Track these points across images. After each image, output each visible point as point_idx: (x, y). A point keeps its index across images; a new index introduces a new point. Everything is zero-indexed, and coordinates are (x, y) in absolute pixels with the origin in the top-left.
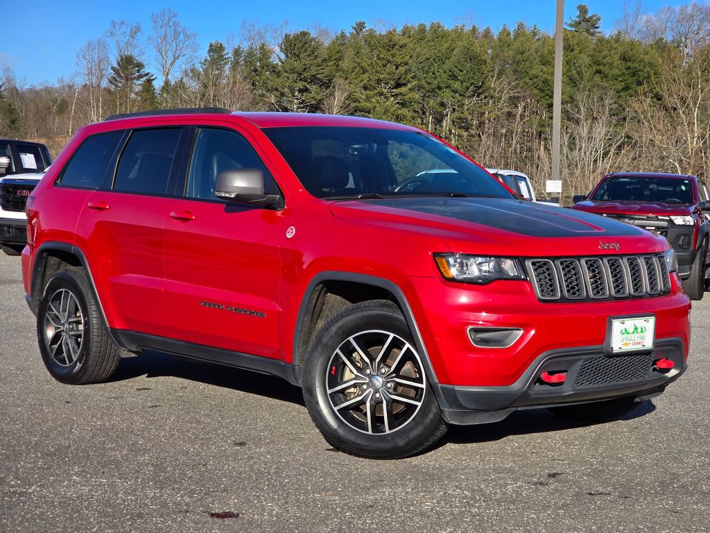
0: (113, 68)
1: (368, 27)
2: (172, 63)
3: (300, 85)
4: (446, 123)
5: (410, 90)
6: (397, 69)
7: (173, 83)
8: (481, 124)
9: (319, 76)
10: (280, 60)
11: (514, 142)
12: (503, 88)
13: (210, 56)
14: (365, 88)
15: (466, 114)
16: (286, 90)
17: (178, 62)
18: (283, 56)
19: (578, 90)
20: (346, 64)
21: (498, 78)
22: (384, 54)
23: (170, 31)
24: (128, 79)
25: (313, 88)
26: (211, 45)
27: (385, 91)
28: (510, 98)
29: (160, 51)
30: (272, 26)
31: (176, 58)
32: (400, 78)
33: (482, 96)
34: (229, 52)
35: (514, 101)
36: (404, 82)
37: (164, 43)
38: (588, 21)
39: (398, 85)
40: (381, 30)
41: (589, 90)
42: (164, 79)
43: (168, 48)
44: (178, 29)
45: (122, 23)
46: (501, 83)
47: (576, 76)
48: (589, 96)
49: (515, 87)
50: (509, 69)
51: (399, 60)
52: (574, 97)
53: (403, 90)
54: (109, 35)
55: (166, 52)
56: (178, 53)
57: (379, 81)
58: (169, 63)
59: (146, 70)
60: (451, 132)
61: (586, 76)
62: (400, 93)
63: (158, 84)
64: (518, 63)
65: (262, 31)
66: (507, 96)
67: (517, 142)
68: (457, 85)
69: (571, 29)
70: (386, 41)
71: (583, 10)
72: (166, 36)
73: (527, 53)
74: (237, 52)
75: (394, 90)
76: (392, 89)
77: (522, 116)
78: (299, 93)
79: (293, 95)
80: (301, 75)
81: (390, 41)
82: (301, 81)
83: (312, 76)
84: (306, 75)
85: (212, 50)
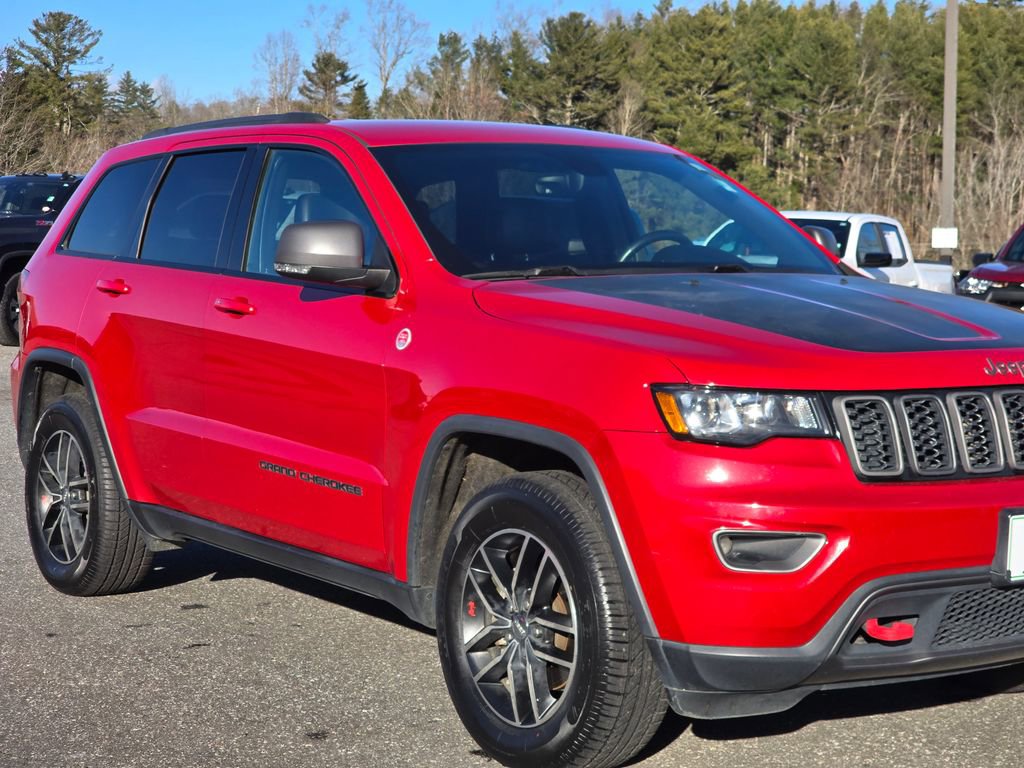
0: (307, 73)
2: (394, 64)
3: (572, 90)
4: (790, 141)
5: (736, 93)
6: (715, 63)
7: (395, 92)
8: (844, 143)
9: (599, 76)
11: (893, 170)
12: (875, 89)
13: (441, 52)
14: (669, 93)
15: (820, 129)
16: (554, 99)
17: (401, 64)
19: (989, 92)
20: (639, 60)
21: (867, 75)
22: (697, 44)
23: (391, 18)
24: (328, 86)
25: (591, 94)
26: (442, 37)
27: (699, 97)
28: (887, 104)
29: (376, 47)
31: (399, 56)
32: (720, 78)
33: (844, 102)
34: (468, 45)
35: (892, 110)
36: (727, 82)
37: (383, 35)
39: (717, 88)
40: (693, 10)
41: (1006, 91)
42: (381, 87)
43: (388, 41)
44: (404, 15)
45: (324, 8)
46: (872, 82)
47: (988, 72)
48: (1005, 101)
49: (893, 89)
50: (885, 61)
51: (718, 50)
52: (984, 100)
53: (724, 94)
54: (305, 24)
55: (385, 48)
56: (402, 48)
57: (689, 83)
58: (388, 64)
59: (352, 73)
60: (797, 157)
61: (1003, 70)
62: (723, 100)
63: (373, 94)
64: (899, 53)
66: (883, 101)
67: (898, 171)
68: (803, 87)
70: (697, 23)
72: (384, 26)
73: (914, 38)
74: (480, 45)
75: (714, 96)
76: (711, 93)
77: (905, 131)
78: (573, 102)
79: (564, 106)
80: (572, 76)
81: (705, 24)
82: (575, 84)
83: (587, 78)
84: (579, 76)
85: (443, 42)
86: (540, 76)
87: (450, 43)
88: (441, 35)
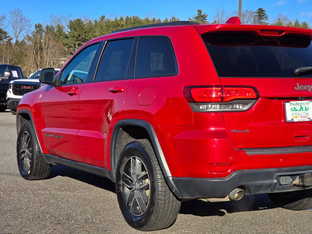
1: (106, 18)
2: (19, 33)
3: (78, 42)
7: (20, 41)
9: (86, 38)
10: (68, 32)
13: (36, 30)
16: (72, 45)
17: (22, 33)
18: (69, 30)
20: (97, 34)
22: (114, 29)
23: (18, 19)
29: (14, 27)
30: (64, 17)
31: (21, 31)
34: (44, 27)
37: (16, 24)
38: (202, 17)
40: (113, 19)
42: (16, 40)
43: (17, 26)
44: (22, 17)
55: (17, 28)
56: (22, 28)
58: (18, 33)
59: (8, 35)
63: (13, 42)
65: (60, 19)
69: (194, 20)
70: (115, 23)
71: (200, 11)
72: (16, 21)
74: (47, 28)
78: (78, 46)
79: (75, 47)
80: (78, 38)
81: (117, 23)
82: (79, 40)
83: (83, 39)
84: (80, 38)
85: (36, 26)
86: (67, 38)
87: (38, 27)
88: (36, 24)
